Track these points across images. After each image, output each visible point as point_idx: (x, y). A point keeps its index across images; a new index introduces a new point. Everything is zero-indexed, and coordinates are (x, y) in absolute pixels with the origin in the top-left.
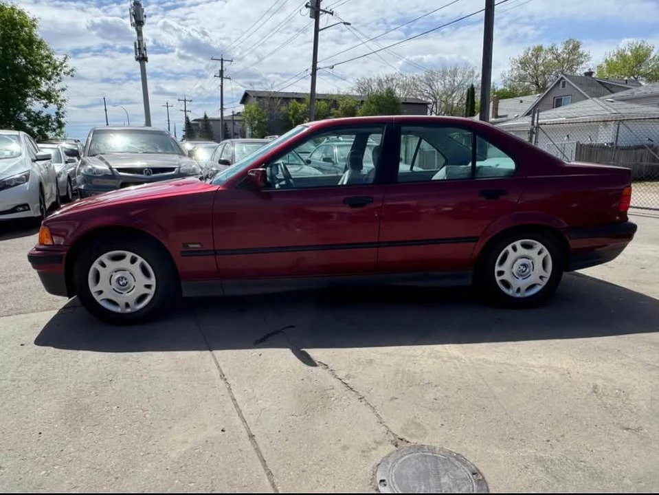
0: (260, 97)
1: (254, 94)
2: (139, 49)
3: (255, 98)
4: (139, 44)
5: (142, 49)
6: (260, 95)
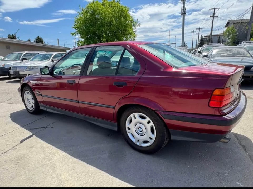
0: (235, 23)
1: (232, 22)
2: (183, 10)
3: (233, 24)
4: (183, 8)
5: (184, 9)
6: (234, 22)
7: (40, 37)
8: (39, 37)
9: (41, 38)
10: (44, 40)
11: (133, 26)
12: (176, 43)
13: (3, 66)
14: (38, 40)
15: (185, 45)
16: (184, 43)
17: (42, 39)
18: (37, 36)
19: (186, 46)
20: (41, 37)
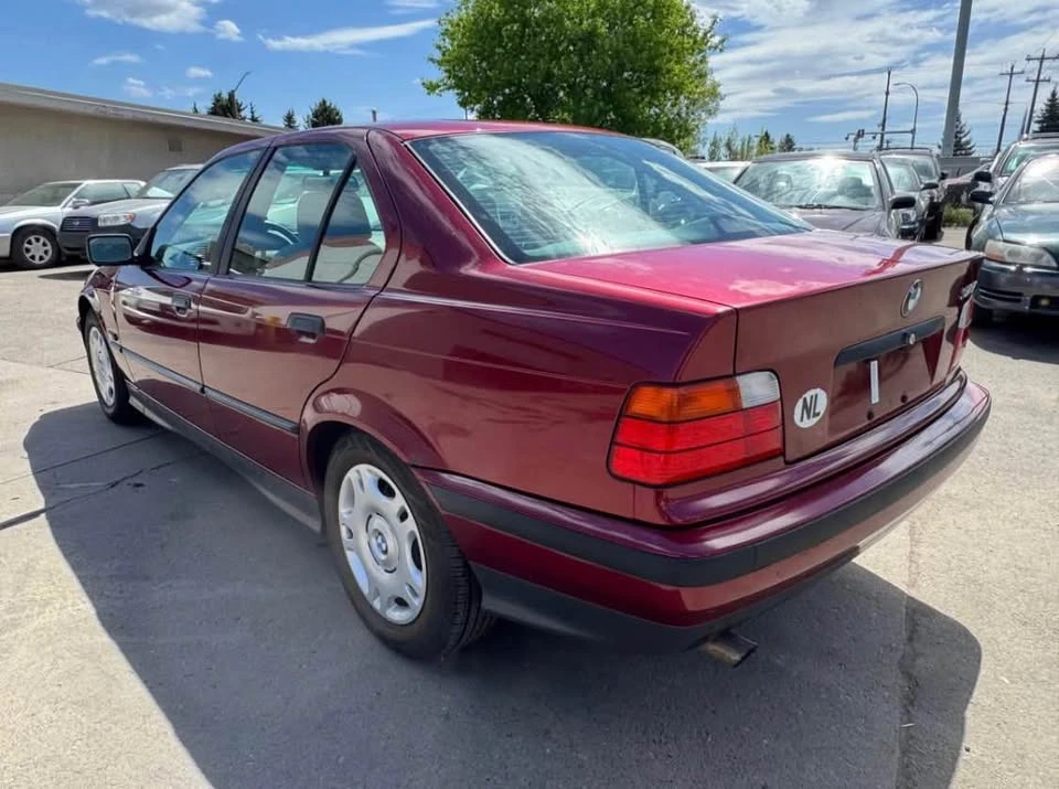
7: (328, 104)
8: (324, 102)
9: (332, 106)
10: (344, 117)
11: (693, 50)
12: (913, 132)
13: (129, 221)
14: (321, 118)
15: (963, 140)
16: (960, 132)
17: (337, 114)
18: (319, 101)
19: (968, 143)
20: (334, 102)
